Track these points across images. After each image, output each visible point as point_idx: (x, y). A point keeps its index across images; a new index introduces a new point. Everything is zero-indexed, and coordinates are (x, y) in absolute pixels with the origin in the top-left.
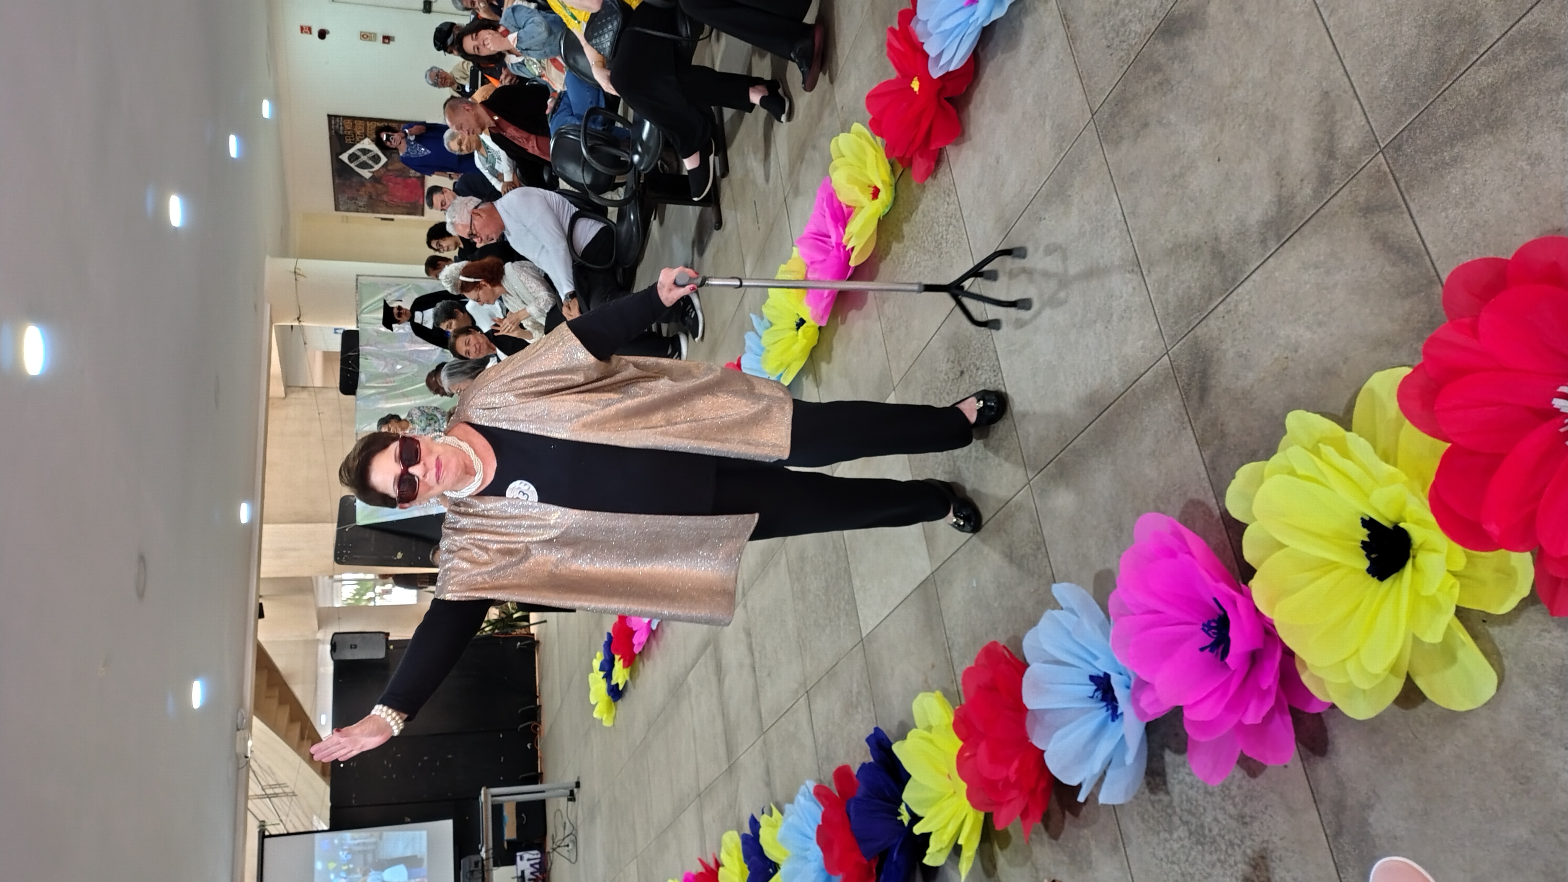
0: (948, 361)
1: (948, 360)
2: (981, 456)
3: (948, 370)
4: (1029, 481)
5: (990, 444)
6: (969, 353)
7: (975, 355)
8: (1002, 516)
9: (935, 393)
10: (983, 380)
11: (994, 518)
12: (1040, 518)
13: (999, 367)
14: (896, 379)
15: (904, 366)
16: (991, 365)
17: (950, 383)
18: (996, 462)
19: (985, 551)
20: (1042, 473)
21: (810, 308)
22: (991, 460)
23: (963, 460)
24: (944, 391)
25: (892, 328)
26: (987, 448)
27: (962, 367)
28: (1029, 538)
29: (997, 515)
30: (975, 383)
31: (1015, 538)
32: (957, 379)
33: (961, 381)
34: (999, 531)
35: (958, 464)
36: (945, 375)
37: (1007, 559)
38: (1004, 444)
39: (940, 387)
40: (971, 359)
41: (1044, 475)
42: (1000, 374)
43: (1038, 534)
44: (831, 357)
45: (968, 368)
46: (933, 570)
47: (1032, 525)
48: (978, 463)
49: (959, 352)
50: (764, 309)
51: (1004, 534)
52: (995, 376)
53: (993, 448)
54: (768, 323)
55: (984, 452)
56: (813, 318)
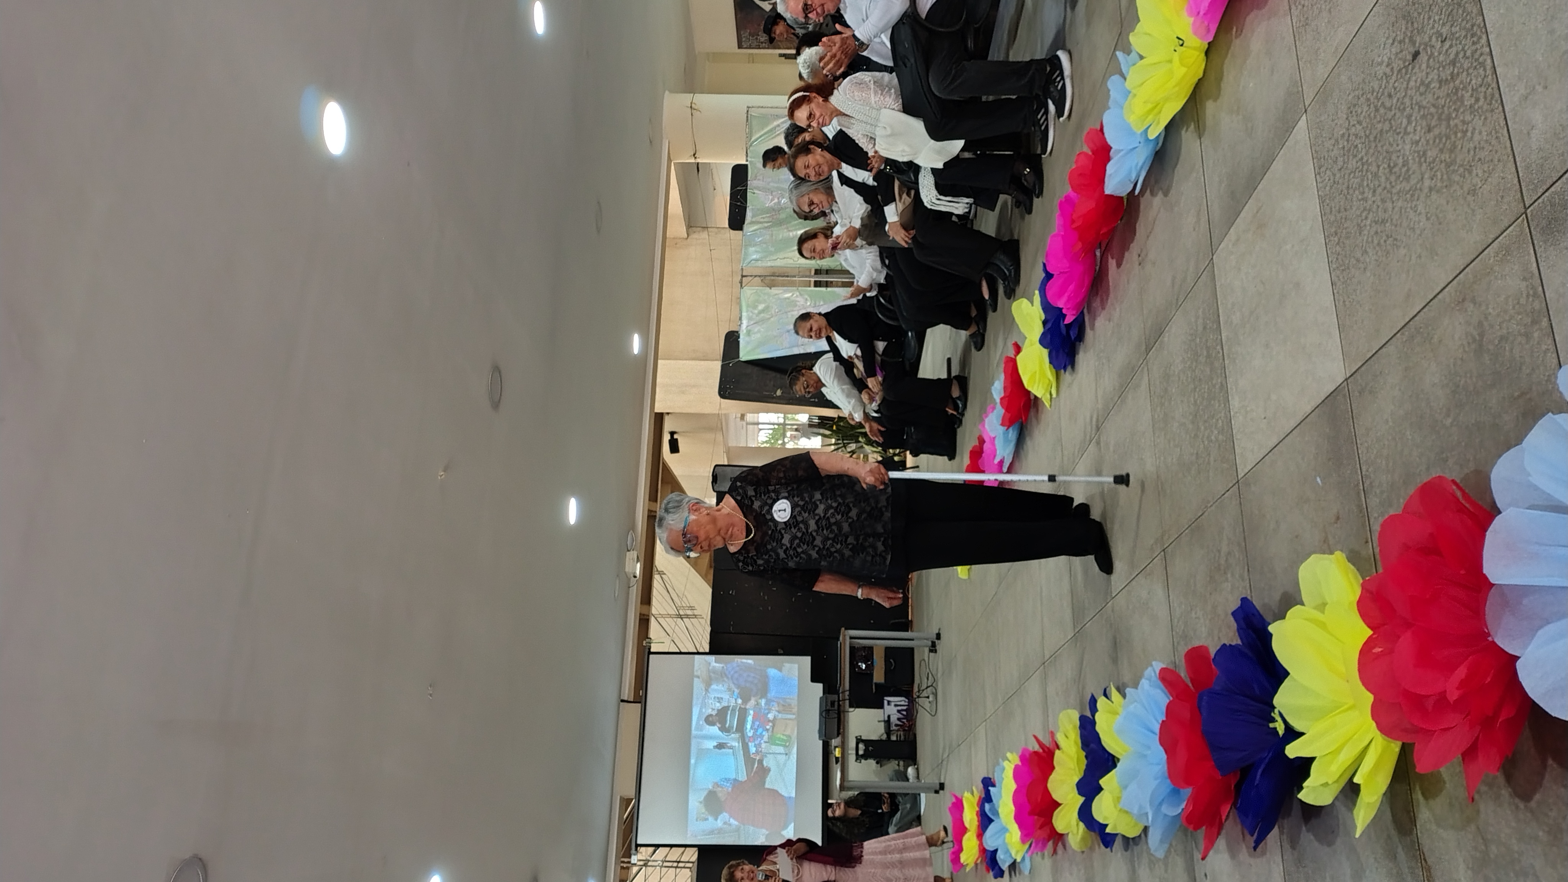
0: (1393, 44)
1: (1394, 40)
2: (1439, 184)
3: (1393, 57)
4: (1526, 209)
5: (1458, 161)
6: (1429, 18)
7: (1440, 19)
8: (1470, 276)
9: (1368, 100)
10: (1452, 56)
11: (1455, 282)
12: (1541, 269)
13: (1482, 25)
14: (1309, 96)
15: (1322, 72)
16: (1469, 26)
17: (1394, 78)
18: (1466, 189)
19: (1436, 337)
20: (1553, 189)
21: (1191, 20)
22: (1456, 187)
23: (1408, 196)
24: (1383, 94)
25: (1307, 18)
26: (1451, 168)
27: (1417, 45)
28: (1517, 307)
29: (1461, 275)
30: (1437, 66)
31: (1491, 310)
32: (1406, 67)
33: (1413, 69)
34: (1464, 300)
35: (1400, 204)
36: (1387, 66)
37: (1473, 346)
38: (1482, 154)
39: (1377, 89)
40: (1433, 27)
41: (1555, 193)
42: (1484, 37)
43: (1535, 295)
44: (1219, 89)
45: (1426, 45)
46: (1348, 376)
47: (1524, 283)
48: (1434, 196)
49: (1412, 23)
50: (1132, 38)
51: (1472, 305)
52: (1474, 43)
53: (1462, 166)
54: (1137, 57)
55: (1445, 177)
56: (1195, 32)
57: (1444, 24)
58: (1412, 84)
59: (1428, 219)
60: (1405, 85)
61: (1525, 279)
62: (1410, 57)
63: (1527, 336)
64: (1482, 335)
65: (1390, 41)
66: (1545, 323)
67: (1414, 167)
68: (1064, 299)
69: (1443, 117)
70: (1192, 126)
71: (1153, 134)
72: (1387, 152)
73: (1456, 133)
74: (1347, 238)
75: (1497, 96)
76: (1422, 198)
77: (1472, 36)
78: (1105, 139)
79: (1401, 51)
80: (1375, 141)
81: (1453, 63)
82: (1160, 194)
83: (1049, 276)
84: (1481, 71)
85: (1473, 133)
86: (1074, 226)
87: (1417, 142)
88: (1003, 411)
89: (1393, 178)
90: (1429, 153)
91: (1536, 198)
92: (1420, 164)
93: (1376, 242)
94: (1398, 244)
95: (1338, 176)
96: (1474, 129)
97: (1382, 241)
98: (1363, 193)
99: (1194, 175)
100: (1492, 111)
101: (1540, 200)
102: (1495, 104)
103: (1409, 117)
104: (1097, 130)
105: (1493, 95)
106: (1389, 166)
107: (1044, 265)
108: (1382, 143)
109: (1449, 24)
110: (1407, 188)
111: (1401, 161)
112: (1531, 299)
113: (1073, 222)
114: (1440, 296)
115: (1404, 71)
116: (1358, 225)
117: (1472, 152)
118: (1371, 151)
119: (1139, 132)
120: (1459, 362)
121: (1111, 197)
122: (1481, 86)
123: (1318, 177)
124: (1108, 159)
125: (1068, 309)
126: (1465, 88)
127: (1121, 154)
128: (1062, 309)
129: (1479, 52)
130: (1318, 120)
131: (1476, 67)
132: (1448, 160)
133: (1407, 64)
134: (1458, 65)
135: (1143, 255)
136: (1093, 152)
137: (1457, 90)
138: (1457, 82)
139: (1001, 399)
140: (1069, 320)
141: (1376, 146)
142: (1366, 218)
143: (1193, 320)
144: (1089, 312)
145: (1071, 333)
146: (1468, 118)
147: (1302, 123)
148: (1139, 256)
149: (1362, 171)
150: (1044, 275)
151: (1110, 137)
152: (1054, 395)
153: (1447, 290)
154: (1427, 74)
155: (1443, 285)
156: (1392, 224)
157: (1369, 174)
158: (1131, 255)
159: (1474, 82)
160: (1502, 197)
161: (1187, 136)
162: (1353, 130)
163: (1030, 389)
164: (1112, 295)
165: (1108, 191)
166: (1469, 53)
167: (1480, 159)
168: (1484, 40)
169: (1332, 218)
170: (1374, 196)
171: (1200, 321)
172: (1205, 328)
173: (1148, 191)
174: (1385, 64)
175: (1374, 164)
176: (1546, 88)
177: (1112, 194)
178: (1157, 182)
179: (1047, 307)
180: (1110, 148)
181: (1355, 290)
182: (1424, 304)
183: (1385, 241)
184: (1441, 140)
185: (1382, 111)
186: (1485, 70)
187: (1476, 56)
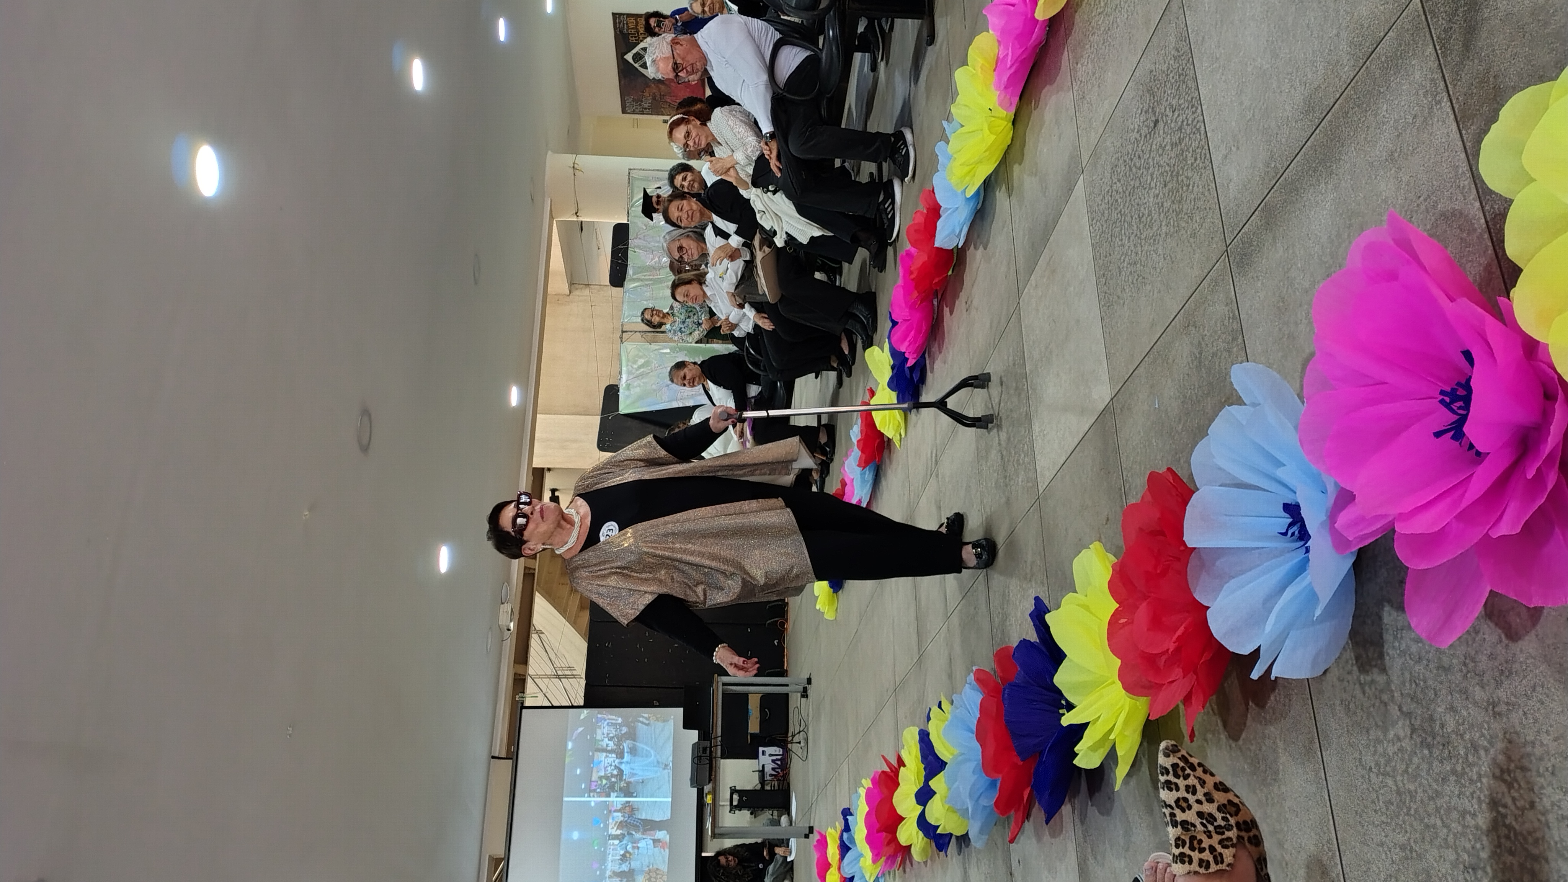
0: (1141, 113)
1: (1142, 111)
2: (1172, 230)
3: (1141, 125)
4: (1227, 247)
5: (1184, 210)
6: (1165, 93)
7: (1171, 93)
8: (1193, 305)
9: (1125, 161)
10: (1180, 123)
11: (1182, 311)
12: (1237, 295)
13: (1198, 98)
14: (1085, 158)
15: (1094, 137)
16: (1189, 99)
17: (1142, 143)
18: (1189, 233)
19: (1171, 357)
20: (1243, 231)
21: (998, 93)
22: (1183, 232)
23: (1152, 241)
24: (1135, 156)
25: (1084, 93)
26: (1180, 216)
27: (1157, 114)
28: (1222, 327)
29: (1186, 305)
30: (1170, 132)
31: (1206, 332)
32: (1150, 133)
33: (1154, 134)
34: (1188, 326)
35: (1146, 248)
36: (1138, 132)
37: (1195, 363)
38: (1200, 204)
39: (1130, 152)
40: (1167, 100)
41: (1245, 233)
42: (1199, 108)
43: (1234, 318)
44: (1023, 155)
45: (1162, 114)
46: (1113, 395)
47: (1227, 309)
48: (1169, 240)
49: (1154, 97)
50: (953, 109)
51: (1193, 329)
52: (1193, 113)
53: (1187, 214)
54: (959, 126)
55: (1176, 223)
56: (1001, 104)
57: (1174, 97)
58: (1154, 146)
59: (1165, 259)
60: (1149, 149)
61: (1227, 305)
62: (1152, 125)
63: (1229, 351)
64: (1200, 353)
65: (1140, 112)
66: (1240, 340)
67: (1156, 216)
68: (906, 343)
69: (1174, 173)
70: (1004, 188)
71: (970, 193)
72: (1138, 205)
73: (1182, 188)
74: (1111, 279)
75: (1208, 155)
76: (1161, 243)
77: (1193, 106)
78: (935, 198)
79: (1147, 119)
80: (1129, 195)
81: (1180, 129)
82: (981, 248)
83: (895, 323)
84: (1199, 137)
85: (1193, 187)
86: (913, 276)
87: (1157, 196)
88: (860, 453)
89: (1141, 226)
90: (1165, 204)
91: (1233, 238)
92: (1160, 213)
93: (1130, 280)
94: (1146, 280)
95: (1105, 226)
96: (1194, 183)
97: (1135, 281)
98: (1122, 240)
99: (1005, 229)
100: (1205, 168)
101: (1235, 240)
102: (1208, 163)
103: (1152, 175)
104: (929, 191)
105: (1205, 154)
106: (1139, 216)
107: (890, 313)
108: (1135, 197)
109: (1177, 97)
110: (1151, 235)
111: (1146, 212)
112: (1231, 321)
113: (911, 273)
114: (1173, 324)
115: (1148, 136)
116: (1119, 267)
117: (1193, 202)
118: (1127, 204)
119: (960, 191)
120: (1186, 377)
121: (940, 250)
122: (1198, 148)
123: (1091, 228)
124: (939, 217)
125: (909, 353)
126: (1188, 149)
127: (949, 212)
128: (904, 353)
129: (1196, 120)
130: (1091, 179)
131: (1194, 133)
132: (1178, 210)
133: (1150, 130)
134: (1183, 131)
135: (969, 302)
136: (928, 209)
137: (1183, 152)
138: (1183, 144)
139: (858, 441)
140: (910, 363)
141: (1130, 200)
142: (1124, 261)
143: (1006, 358)
144: (929, 356)
145: (914, 377)
146: (1190, 175)
147: (1080, 182)
148: (966, 303)
149: (1121, 221)
150: (891, 324)
151: (941, 197)
152: (903, 436)
153: (1177, 317)
154: (1164, 138)
155: (1175, 314)
156: (1141, 265)
157: (1126, 223)
158: (960, 304)
159: (1193, 144)
160: (1212, 238)
161: (1000, 197)
162: (1114, 187)
163: (882, 431)
164: (946, 340)
165: (937, 245)
166: (1190, 122)
167: (1198, 208)
168: (1199, 111)
169: (1101, 262)
170: (1129, 242)
171: (1011, 358)
172: (1014, 364)
173: (972, 246)
174: (1136, 130)
175: (1129, 215)
176: (1238, 148)
177: (941, 247)
178: (978, 236)
179: (894, 353)
180: (940, 207)
181: (1117, 323)
182: (1162, 331)
183: (1137, 280)
184: (1173, 193)
185: (1134, 170)
186: (1200, 135)
187: (1195, 123)
